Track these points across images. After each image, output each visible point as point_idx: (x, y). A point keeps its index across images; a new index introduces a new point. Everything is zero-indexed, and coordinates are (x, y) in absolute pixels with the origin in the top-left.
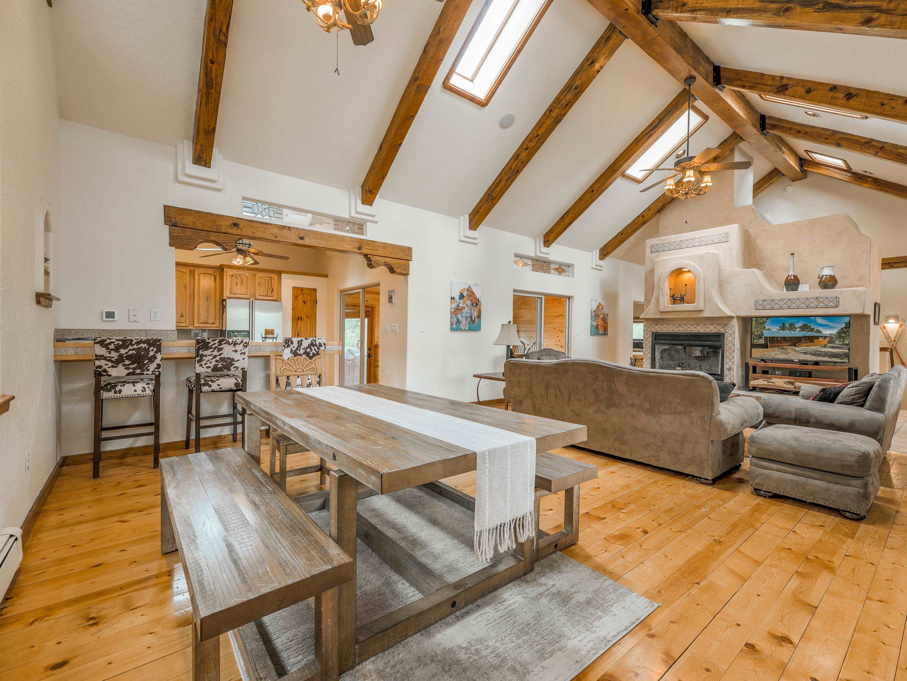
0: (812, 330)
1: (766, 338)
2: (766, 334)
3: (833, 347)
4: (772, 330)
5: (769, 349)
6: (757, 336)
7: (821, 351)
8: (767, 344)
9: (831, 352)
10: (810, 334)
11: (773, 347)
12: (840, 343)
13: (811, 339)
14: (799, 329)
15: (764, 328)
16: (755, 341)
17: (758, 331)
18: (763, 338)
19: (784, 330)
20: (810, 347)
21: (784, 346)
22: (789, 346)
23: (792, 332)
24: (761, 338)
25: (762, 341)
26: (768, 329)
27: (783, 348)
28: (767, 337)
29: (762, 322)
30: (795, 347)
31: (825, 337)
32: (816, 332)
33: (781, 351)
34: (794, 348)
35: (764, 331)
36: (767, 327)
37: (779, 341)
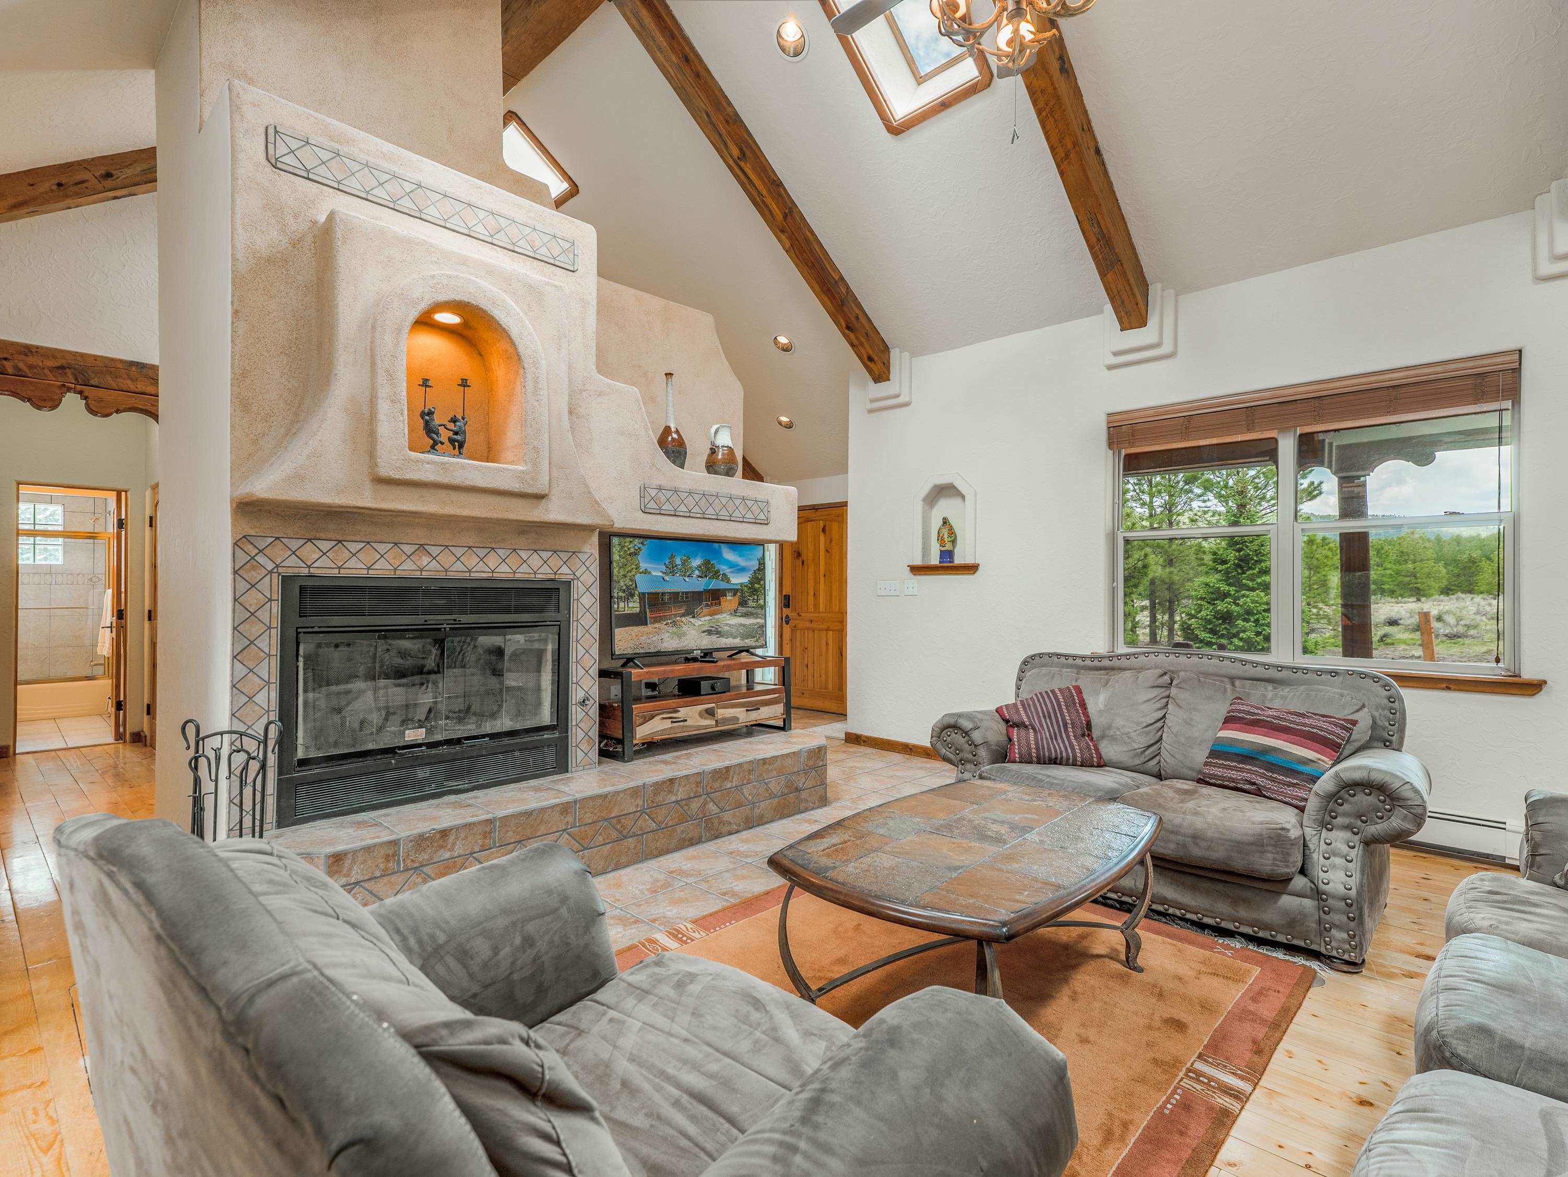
0: (716, 575)
1: (642, 596)
2: (644, 585)
3: (746, 615)
4: (654, 573)
5: (649, 628)
6: (624, 591)
7: (730, 625)
8: (645, 612)
9: (744, 625)
10: (714, 584)
11: (657, 620)
12: (754, 604)
13: (715, 596)
14: (697, 572)
15: (638, 567)
16: (622, 605)
17: (625, 576)
18: (636, 598)
19: (673, 573)
20: (716, 617)
21: (676, 616)
22: (683, 615)
23: (687, 579)
24: (632, 595)
25: (633, 606)
26: (646, 572)
27: (674, 623)
28: (644, 594)
29: (632, 550)
30: (693, 617)
31: (735, 592)
32: (722, 580)
33: (671, 629)
34: (691, 620)
35: (638, 577)
36: (643, 566)
37: (665, 603)
